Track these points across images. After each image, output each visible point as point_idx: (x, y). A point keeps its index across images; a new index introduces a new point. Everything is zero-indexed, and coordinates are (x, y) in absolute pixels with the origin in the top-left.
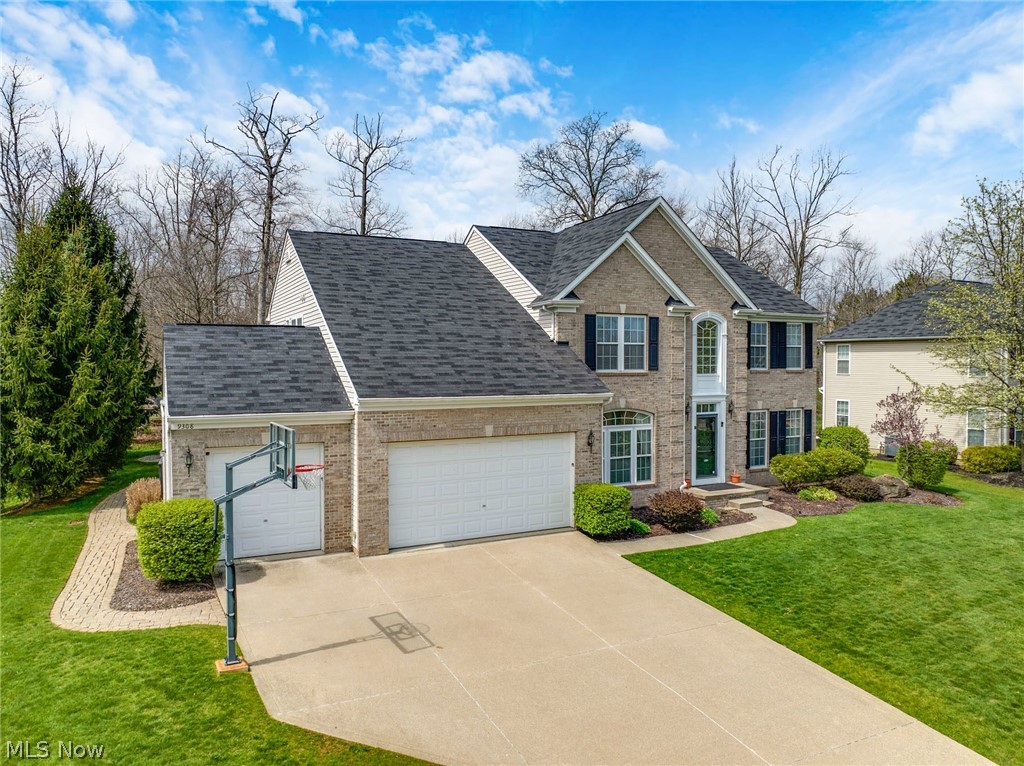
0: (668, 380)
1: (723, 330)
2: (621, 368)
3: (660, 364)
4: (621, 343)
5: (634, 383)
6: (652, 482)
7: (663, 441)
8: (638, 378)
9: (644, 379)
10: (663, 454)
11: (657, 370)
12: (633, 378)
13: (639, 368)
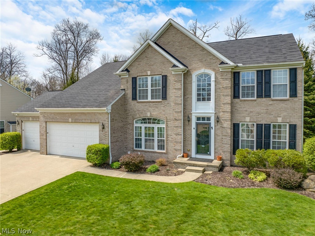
7: (170, 133)
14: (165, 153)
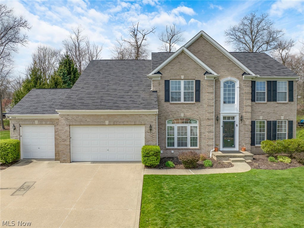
0: (205, 106)
1: (237, 85)
2: (182, 101)
3: (201, 99)
4: (182, 91)
5: (188, 107)
6: (198, 147)
7: (203, 131)
8: (190, 105)
9: (193, 105)
10: (203, 136)
11: (200, 102)
12: (188, 105)
13: (191, 101)
14: (198, 149)
